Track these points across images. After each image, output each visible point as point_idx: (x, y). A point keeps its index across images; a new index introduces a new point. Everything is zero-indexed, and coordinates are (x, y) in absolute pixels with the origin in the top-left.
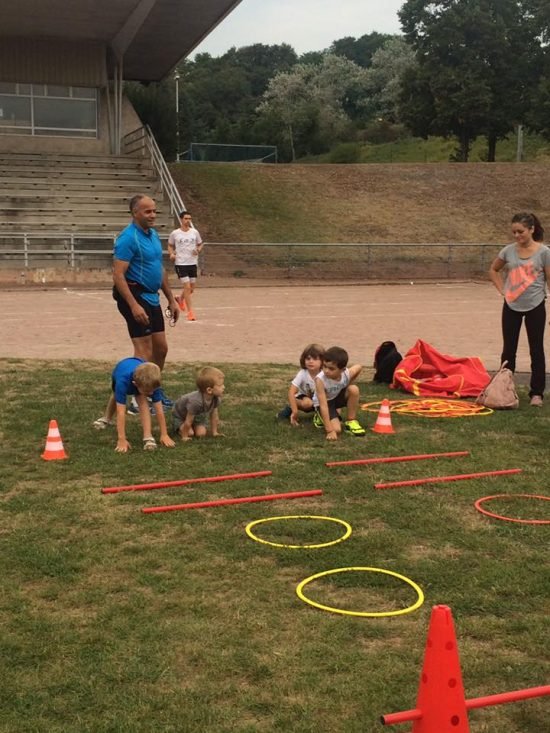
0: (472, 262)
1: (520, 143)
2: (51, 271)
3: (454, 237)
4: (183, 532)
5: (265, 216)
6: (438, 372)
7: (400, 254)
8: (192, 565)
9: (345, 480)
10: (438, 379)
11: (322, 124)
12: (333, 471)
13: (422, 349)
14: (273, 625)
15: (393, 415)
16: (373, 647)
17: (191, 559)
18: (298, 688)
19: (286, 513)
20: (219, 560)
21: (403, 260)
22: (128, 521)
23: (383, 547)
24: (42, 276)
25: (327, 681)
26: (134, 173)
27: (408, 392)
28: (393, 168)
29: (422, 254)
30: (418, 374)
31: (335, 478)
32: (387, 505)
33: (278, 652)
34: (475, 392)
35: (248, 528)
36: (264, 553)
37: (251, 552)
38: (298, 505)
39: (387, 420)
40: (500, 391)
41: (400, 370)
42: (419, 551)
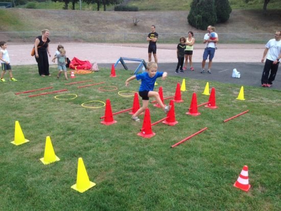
1: (80, 4)
4: (41, 100)
5: (14, 24)
6: (80, 64)
7: (55, 35)
8: (48, 105)
9: (70, 87)
10: (80, 66)
12: (67, 85)
13: (75, 59)
14: (71, 111)
16: (91, 112)
17: (47, 103)
19: (62, 94)
20: (53, 103)
22: (26, 99)
23: (85, 97)
25: (86, 117)
27: (74, 69)
29: (61, 35)
30: (75, 65)
31: (68, 87)
32: (82, 91)
33: (75, 115)
34: (89, 68)
35: (55, 97)
36: (62, 101)
37: (59, 101)
38: (63, 92)
39: (73, 75)
40: (95, 68)
41: (71, 64)
42: (92, 98)
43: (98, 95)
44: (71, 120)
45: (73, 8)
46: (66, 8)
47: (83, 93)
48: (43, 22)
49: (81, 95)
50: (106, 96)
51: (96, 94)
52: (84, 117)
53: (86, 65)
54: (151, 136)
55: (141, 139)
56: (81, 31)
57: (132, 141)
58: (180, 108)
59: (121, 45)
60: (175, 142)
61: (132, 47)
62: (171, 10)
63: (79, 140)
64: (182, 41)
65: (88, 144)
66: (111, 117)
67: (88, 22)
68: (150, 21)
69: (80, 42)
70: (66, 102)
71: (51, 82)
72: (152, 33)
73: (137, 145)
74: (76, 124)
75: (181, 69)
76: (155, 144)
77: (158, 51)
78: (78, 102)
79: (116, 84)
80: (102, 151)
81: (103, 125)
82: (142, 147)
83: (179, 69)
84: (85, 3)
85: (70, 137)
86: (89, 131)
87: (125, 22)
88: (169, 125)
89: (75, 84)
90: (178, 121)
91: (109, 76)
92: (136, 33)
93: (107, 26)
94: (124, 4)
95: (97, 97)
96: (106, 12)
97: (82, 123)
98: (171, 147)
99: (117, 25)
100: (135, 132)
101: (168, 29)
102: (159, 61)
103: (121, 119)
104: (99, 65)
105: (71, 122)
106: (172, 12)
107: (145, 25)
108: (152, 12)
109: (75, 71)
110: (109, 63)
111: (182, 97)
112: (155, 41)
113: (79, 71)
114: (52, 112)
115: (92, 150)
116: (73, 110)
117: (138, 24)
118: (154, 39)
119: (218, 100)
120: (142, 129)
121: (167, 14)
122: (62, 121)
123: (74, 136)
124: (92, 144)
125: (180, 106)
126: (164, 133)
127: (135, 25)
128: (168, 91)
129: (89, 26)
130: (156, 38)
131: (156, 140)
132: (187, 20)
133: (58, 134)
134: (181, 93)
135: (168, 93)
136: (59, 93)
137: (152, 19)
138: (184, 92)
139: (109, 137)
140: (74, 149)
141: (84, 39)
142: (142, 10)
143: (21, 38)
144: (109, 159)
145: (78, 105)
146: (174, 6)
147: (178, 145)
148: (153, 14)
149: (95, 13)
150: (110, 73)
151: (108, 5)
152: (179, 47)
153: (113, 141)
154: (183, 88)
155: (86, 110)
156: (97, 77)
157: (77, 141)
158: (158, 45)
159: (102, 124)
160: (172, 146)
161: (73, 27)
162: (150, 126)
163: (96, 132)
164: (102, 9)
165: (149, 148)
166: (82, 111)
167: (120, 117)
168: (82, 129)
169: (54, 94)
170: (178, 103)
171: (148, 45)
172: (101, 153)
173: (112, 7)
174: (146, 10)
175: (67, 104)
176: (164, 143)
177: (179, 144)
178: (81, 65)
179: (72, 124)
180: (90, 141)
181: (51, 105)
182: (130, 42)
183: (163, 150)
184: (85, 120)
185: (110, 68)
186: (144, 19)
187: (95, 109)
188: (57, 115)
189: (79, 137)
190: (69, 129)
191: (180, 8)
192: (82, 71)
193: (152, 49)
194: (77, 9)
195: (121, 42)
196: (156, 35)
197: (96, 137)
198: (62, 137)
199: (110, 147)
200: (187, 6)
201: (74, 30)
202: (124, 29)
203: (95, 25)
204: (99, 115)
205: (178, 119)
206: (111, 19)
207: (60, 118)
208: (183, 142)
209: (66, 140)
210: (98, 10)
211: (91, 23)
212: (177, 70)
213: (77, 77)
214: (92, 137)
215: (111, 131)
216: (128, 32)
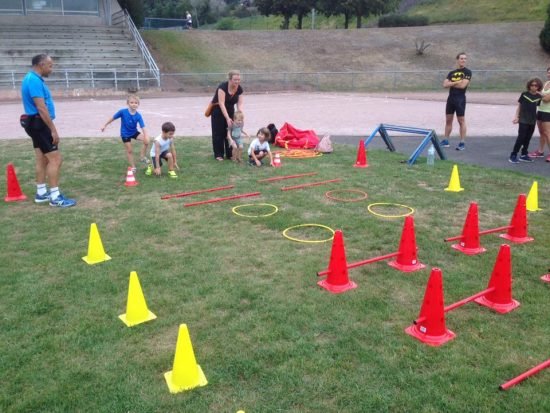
0: (295, 81)
1: (313, 18)
2: (82, 90)
3: (286, 69)
4: (205, 213)
5: (192, 59)
6: (295, 137)
8: (215, 226)
9: (268, 187)
10: (295, 141)
11: (212, 7)
12: (261, 184)
13: (288, 127)
14: (259, 246)
15: (281, 158)
16: (300, 252)
17: (213, 224)
18: (277, 268)
19: (247, 203)
20: (225, 224)
21: (262, 81)
22: (179, 210)
23: (293, 214)
24: (77, 92)
25: (289, 265)
26: (120, 36)
27: (282, 146)
28: (254, 32)
29: (271, 78)
30: (286, 139)
31: (263, 187)
32: (289, 197)
33: (265, 256)
34: (313, 146)
35: (233, 210)
36: (245, 219)
37: (239, 219)
38: (250, 199)
39: (278, 161)
40: (325, 145)
41: (278, 137)
42: (308, 215)
43: (323, 211)
44: (255, 269)
45: (299, 27)
46: (285, 26)
47: (292, 203)
48: (242, 53)
49: (286, 208)
50: (340, 213)
51: (320, 207)
52: (282, 266)
53: (307, 140)
54: (443, 340)
55: (415, 347)
56: (309, 70)
57: (391, 352)
58: (525, 260)
59: (387, 95)
60: (511, 371)
61: (409, 99)
62: (502, 20)
63: (261, 330)
64: (534, 88)
65: (278, 345)
66: (344, 273)
67: (323, 51)
68: (452, 45)
69: (305, 90)
70: (254, 222)
71: (232, 173)
72: (458, 71)
73: (403, 366)
74: (262, 281)
75: (525, 152)
76: (455, 370)
77: (469, 108)
78: (276, 224)
79: (365, 185)
80: (309, 371)
81: (323, 292)
82: (417, 376)
83: (519, 153)
84: (322, 16)
85: (243, 318)
86: (288, 305)
87: (397, 49)
88: (494, 312)
89: (279, 181)
90: (520, 300)
91: (350, 164)
92: (420, 70)
93: (359, 59)
94: (399, 13)
95: (319, 214)
96: (361, 30)
97: (275, 280)
98: (500, 388)
99: (381, 56)
100: (400, 323)
101: (492, 61)
102: (471, 131)
103: (368, 279)
104: (333, 138)
105: (251, 277)
106: (504, 25)
107: (441, 53)
108: (459, 26)
109: (285, 152)
110: (356, 134)
111: (530, 228)
113: (292, 151)
114: (219, 245)
115: (285, 367)
116: (262, 243)
117: (425, 51)
118: (462, 83)
120: (417, 321)
121: (493, 30)
122: (234, 270)
123: (250, 314)
124: (290, 346)
125: (523, 254)
126: (480, 334)
127: (420, 53)
128: (491, 208)
129: (325, 61)
130: (466, 81)
131: (456, 356)
132: (538, 40)
133: (218, 306)
134: (528, 217)
135: (490, 214)
136: (243, 200)
137: (457, 40)
138: (532, 214)
139: (332, 329)
140: (242, 356)
141: (313, 86)
142: (437, 22)
143: (201, 84)
144: (325, 403)
145: (276, 234)
146: (509, 11)
147: (521, 382)
148: (458, 30)
149: (340, 34)
150: (356, 157)
151: (367, 16)
152: (522, 100)
153: (341, 344)
154: (532, 204)
155: (291, 245)
156: (328, 165)
157: (254, 332)
158: (468, 95)
159: (321, 288)
160: (503, 386)
161: (294, 63)
162: (441, 311)
163: (304, 312)
164: (353, 25)
165: (435, 378)
166: (283, 246)
167: (366, 272)
168: (272, 297)
169: (233, 201)
170: (519, 245)
171: (446, 95)
172: (307, 378)
173: (375, 19)
174: (445, 22)
175: (255, 228)
176: (478, 371)
177: (524, 379)
178: (298, 139)
179: (255, 281)
180: (285, 336)
181: (221, 228)
182: (406, 89)
183: (477, 396)
184: (282, 272)
185: (355, 147)
186: (441, 40)
187: (310, 245)
188: (228, 253)
189: (263, 320)
190: (245, 295)
191: (521, 15)
192: (298, 152)
193: (456, 105)
194: (307, 28)
195: (387, 90)
197: (300, 326)
198: (224, 314)
199: (331, 360)
200: (540, 11)
201: (295, 67)
202: (394, 63)
203: (336, 56)
204: (316, 263)
205: (521, 293)
206: (368, 45)
207: (232, 261)
208: (536, 374)
209: (233, 324)
210: (346, 27)
211: (330, 54)
212: (514, 156)
213: (285, 164)
214: (291, 324)
215: (339, 313)
216: (403, 69)
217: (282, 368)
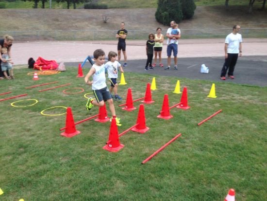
0: (43, 35)
1: (50, 3)
3: (38, 29)
6: (45, 64)
7: (23, 34)
8: (1, 114)
9: (31, 91)
10: (45, 66)
12: (28, 89)
13: (40, 59)
15: (38, 75)
16: (51, 121)
18: (38, 130)
19: (20, 100)
20: (7, 112)
23: (46, 103)
27: (38, 69)
30: (40, 65)
31: (29, 91)
32: (44, 95)
33: (31, 126)
35: (12, 104)
36: (19, 108)
37: (15, 109)
38: (22, 97)
39: (36, 77)
40: (61, 67)
41: (35, 65)
42: (54, 102)
43: (62, 100)
45: (43, 7)
46: (35, 7)
47: (45, 97)
49: (42, 100)
50: (71, 100)
51: (60, 98)
52: (41, 129)
53: (52, 66)
54: (119, 148)
55: (107, 154)
56: (51, 30)
57: (96, 158)
58: (151, 110)
59: (91, 42)
60: (146, 155)
61: (102, 44)
62: (140, 7)
63: (31, 162)
64: (151, 38)
65: (41, 167)
66: (74, 127)
67: (57, 20)
68: (120, 18)
69: (49, 40)
70: (24, 109)
71: (10, 85)
72: (122, 30)
73: (102, 163)
74: (31, 138)
75: (151, 66)
76: (124, 160)
78: (37, 109)
79: (83, 85)
80: (58, 176)
81: (63, 138)
82: (108, 166)
83: (149, 66)
84: (55, 2)
85: (20, 158)
86: (45, 147)
87: (94, 20)
88: (139, 133)
89: (37, 87)
90: (149, 127)
91: (75, 76)
92: (106, 30)
93: (76, 24)
94: (94, 2)
95: (60, 101)
96: (76, 10)
97: (38, 137)
98: (142, 164)
99: (87, 23)
100: (101, 145)
101: (137, 26)
102: (129, 58)
103: (86, 128)
104: (66, 64)
105: (24, 137)
106: (140, 10)
107: (115, 22)
108: (121, 10)
109: (40, 72)
110: (77, 61)
111: (153, 97)
112: (124, 38)
113: (44, 72)
114: (4, 123)
115: (45, 176)
116: (29, 119)
117: (108, 21)
118: (124, 36)
119: (190, 99)
120: (107, 142)
121: (136, 12)
122: (14, 135)
123: (25, 156)
124: (48, 166)
125: (150, 108)
126: (134, 143)
127: (105, 22)
128: (138, 90)
129: (59, 25)
130: (125, 35)
131: (124, 154)
132: (155, 16)
133: (6, 154)
134: (152, 92)
135: (138, 93)
136: (17, 98)
137: (121, 16)
138: (154, 91)
139: (68, 154)
140: (21, 176)
141: (54, 38)
142: (111, 8)
144: (66, 188)
145: (37, 113)
146: (142, 3)
147: (150, 160)
148: (121, 12)
149: (65, 11)
150: (77, 73)
151: (78, 3)
152: (148, 44)
153: (73, 160)
154: (153, 87)
155: (46, 118)
156: (64, 77)
157: (28, 164)
158: (127, 42)
159: (63, 136)
160: (143, 162)
161: (42, 26)
162: (118, 136)
163: (54, 149)
164: (71, 8)
165: (116, 165)
166: (41, 120)
167: (84, 126)
168: (37, 145)
169: (12, 100)
170: (149, 105)
171: (117, 42)
172: (57, 179)
173: (82, 5)
174: (115, 8)
175: (25, 112)
176: (134, 158)
177: (151, 158)
178: (47, 65)
179: (26, 138)
180: (44, 162)
181: (5, 115)
182: (100, 39)
183: (133, 168)
184: (42, 132)
185: (77, 67)
186: (114, 16)
187: (56, 117)
188: (10, 127)
189: (32, 157)
190: (21, 146)
191: (147, 5)
192: (47, 72)
193: (122, 46)
194: (48, 8)
195: (92, 40)
196: (125, 32)
197: (52, 156)
198: (10, 157)
199: (69, 168)
200: (155, 3)
201: (43, 28)
202: (94, 27)
203: (64, 23)
204: (59, 125)
205: (149, 124)
206: (80, 17)
207: (13, 131)
208: (156, 155)
209: (15, 162)
210: (68, 8)
211: (61, 21)
212: (146, 67)
213: (41, 78)
214: (47, 156)
215: (72, 146)
216: (98, 30)
217: (43, 177)
